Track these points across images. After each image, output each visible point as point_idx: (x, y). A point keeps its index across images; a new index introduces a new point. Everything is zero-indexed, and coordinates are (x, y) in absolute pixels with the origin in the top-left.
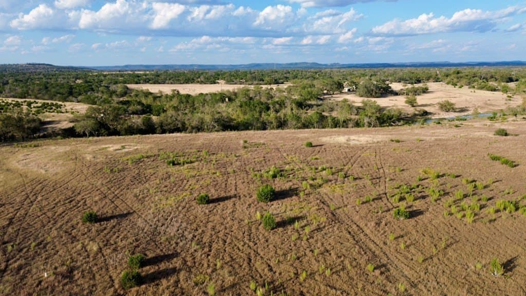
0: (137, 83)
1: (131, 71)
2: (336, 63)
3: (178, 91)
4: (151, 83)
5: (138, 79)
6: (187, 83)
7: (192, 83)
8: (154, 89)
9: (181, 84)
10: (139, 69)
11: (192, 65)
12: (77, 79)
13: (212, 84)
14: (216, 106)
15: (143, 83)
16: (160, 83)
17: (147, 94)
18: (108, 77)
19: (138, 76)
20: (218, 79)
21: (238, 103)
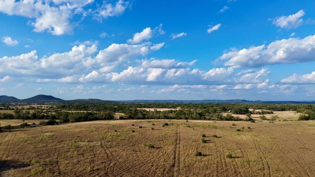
0: (140, 108)
1: (138, 103)
3: (157, 110)
4: (147, 108)
5: (141, 106)
6: (162, 108)
7: (165, 108)
8: (148, 110)
9: (160, 108)
10: (141, 102)
11: (170, 100)
12: (114, 106)
14: (169, 114)
16: (150, 108)
17: (145, 111)
18: (128, 105)
20: (178, 107)
21: (176, 113)
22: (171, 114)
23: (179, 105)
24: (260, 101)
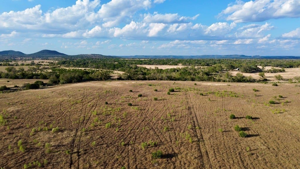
0: (141, 64)
1: (139, 59)
2: (257, 55)
3: (158, 68)
4: (147, 65)
5: (141, 63)
6: (163, 65)
7: (166, 65)
8: (148, 67)
9: (160, 65)
10: (142, 57)
11: (169, 56)
12: (115, 62)
13: (175, 65)
14: (172, 73)
15: (143, 64)
16: (151, 65)
17: (145, 69)
18: (128, 61)
19: (141, 61)
20: (179, 63)
21: (180, 72)
22: (174, 73)
23: (180, 61)
24: (258, 56)
